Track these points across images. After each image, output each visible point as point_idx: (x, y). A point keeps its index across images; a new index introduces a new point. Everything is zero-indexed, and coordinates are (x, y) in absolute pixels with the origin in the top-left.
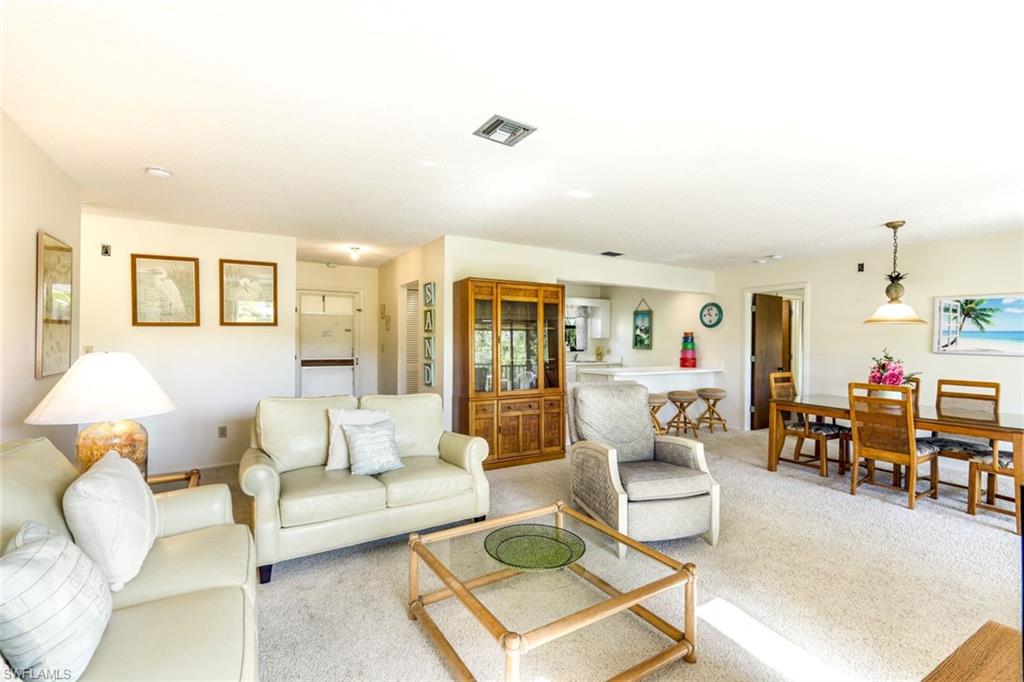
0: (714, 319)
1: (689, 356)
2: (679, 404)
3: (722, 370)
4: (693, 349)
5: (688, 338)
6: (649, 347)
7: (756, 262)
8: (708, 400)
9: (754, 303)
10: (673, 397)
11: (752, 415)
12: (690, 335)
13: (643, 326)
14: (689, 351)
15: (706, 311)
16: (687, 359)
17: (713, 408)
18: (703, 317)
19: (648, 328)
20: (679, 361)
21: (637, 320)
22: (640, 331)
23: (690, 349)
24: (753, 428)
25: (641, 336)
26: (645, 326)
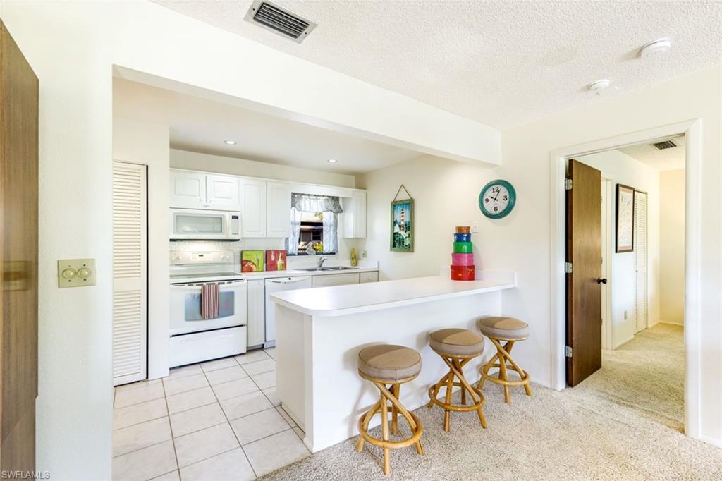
0: (502, 205)
1: (465, 262)
2: (450, 360)
3: (516, 285)
4: (470, 253)
5: (462, 236)
6: (410, 248)
8: (497, 340)
9: (569, 175)
10: (437, 340)
11: (568, 361)
12: (465, 231)
13: (403, 220)
14: (463, 255)
15: (489, 193)
16: (461, 267)
17: (506, 353)
18: (484, 201)
19: (409, 222)
20: (449, 271)
21: (395, 213)
22: (399, 228)
23: (466, 251)
24: (570, 383)
25: (400, 234)
26: (405, 221)
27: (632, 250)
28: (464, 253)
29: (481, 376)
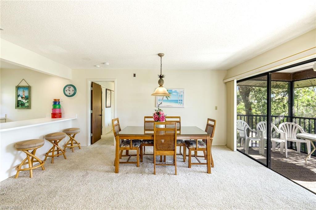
0: (72, 93)
1: (57, 112)
3: (76, 118)
4: (60, 108)
5: (56, 102)
6: (29, 107)
7: (95, 66)
8: (70, 135)
9: (92, 86)
10: (48, 137)
11: (91, 137)
12: (58, 101)
13: (24, 95)
14: (57, 109)
15: (67, 88)
16: (56, 113)
17: (73, 138)
18: (65, 91)
19: (28, 96)
20: (51, 115)
21: (18, 91)
22: (21, 98)
23: (58, 108)
24: (92, 143)
25: (22, 101)
26: (25, 95)
27: (110, 107)
28: (57, 108)
29: (64, 148)
